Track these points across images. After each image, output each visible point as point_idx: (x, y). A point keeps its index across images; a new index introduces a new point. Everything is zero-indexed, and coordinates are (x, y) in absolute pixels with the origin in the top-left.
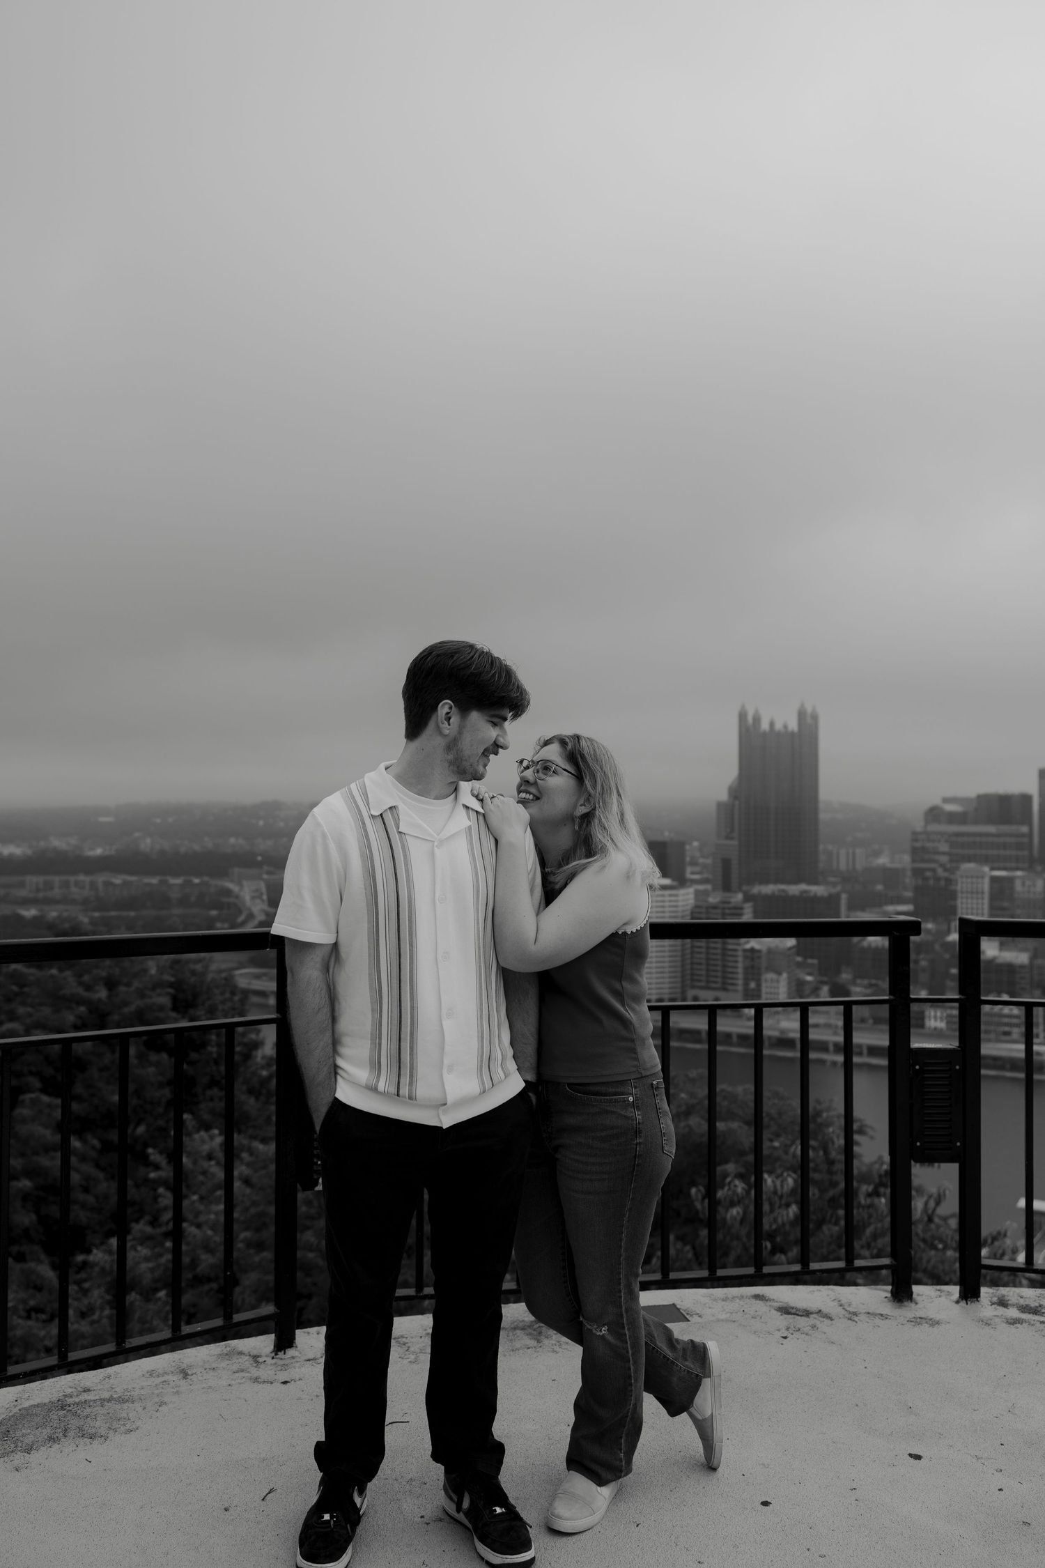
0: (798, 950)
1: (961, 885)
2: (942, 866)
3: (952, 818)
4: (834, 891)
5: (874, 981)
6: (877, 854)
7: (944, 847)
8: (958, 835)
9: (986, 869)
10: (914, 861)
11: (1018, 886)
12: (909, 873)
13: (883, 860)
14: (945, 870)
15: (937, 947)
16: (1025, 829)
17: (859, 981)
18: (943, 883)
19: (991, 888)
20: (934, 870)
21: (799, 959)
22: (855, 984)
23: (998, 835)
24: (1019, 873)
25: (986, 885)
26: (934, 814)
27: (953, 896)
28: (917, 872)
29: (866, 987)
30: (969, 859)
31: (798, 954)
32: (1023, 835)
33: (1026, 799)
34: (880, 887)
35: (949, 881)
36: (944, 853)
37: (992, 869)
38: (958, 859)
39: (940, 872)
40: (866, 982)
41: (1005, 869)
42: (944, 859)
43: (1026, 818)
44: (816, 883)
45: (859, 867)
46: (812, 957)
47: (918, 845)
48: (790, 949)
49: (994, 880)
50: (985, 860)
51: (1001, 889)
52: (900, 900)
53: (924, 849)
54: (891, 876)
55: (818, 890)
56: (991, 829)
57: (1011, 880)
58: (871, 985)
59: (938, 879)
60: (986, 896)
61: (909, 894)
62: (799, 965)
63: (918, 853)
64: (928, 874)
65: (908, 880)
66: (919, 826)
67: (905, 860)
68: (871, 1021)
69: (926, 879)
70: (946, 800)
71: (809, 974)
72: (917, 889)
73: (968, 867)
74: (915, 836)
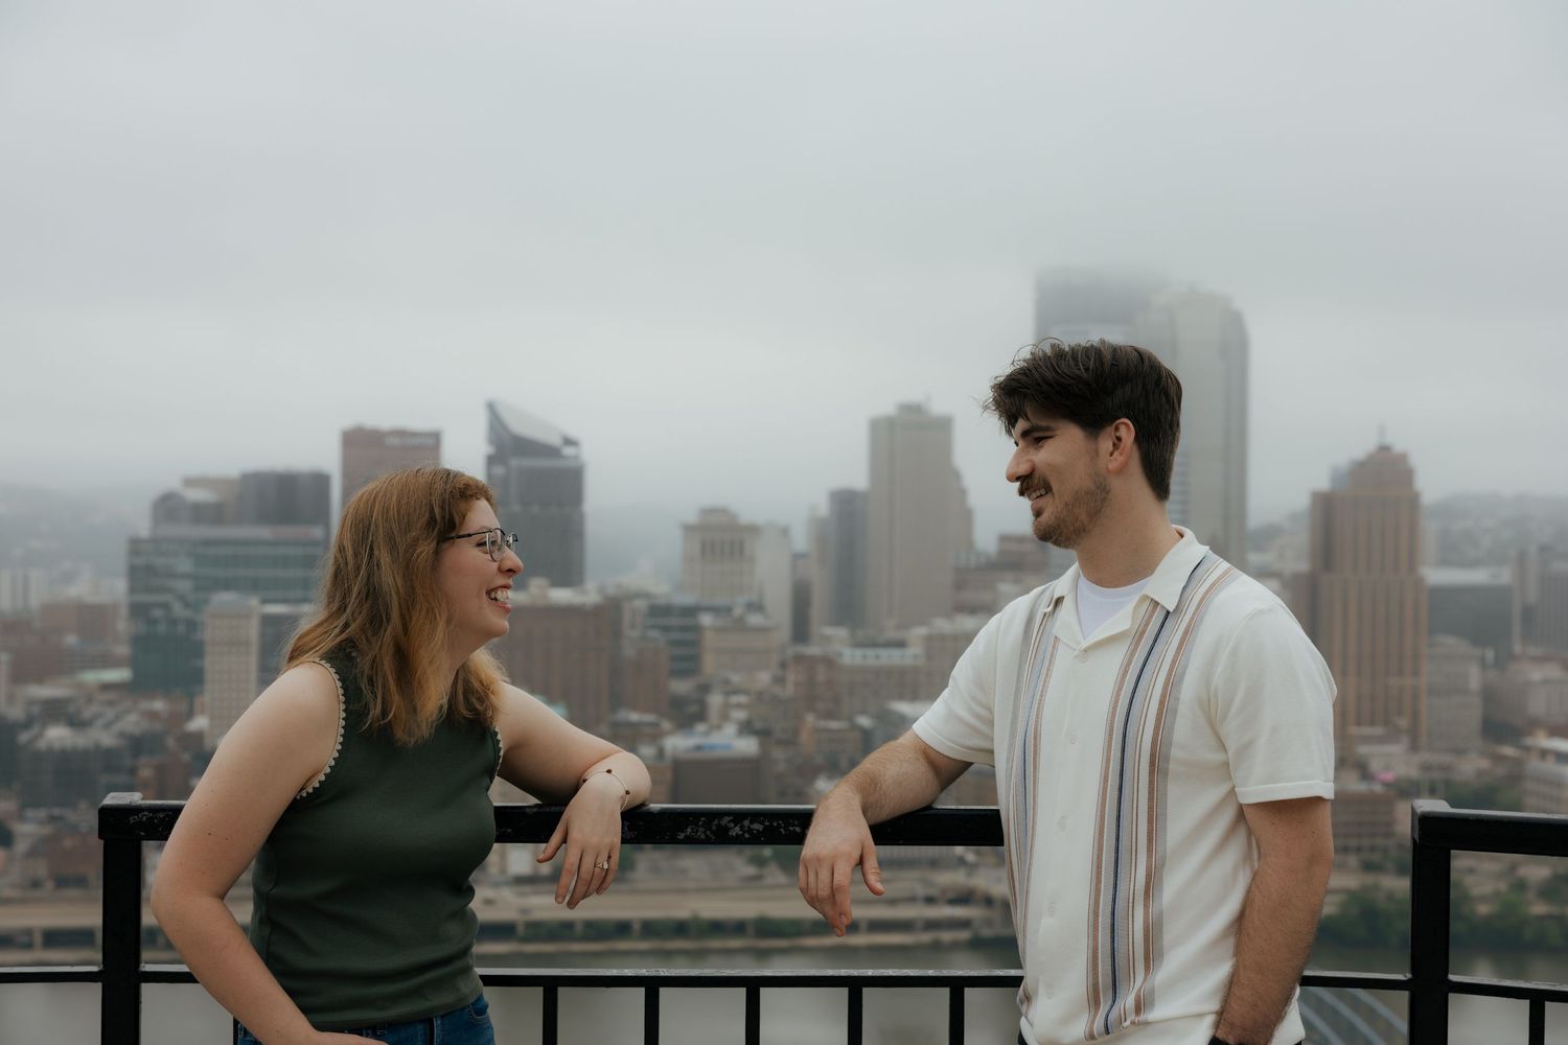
1: (210, 633)
2: (182, 598)
3: (202, 513)
5: (57, 811)
6: (69, 578)
7: (184, 565)
8: (207, 543)
9: (254, 602)
10: (133, 590)
12: (124, 612)
13: (80, 590)
14: (187, 605)
15: (170, 742)
16: (317, 532)
17: (30, 813)
18: (181, 629)
19: (263, 636)
20: (166, 606)
22: (21, 818)
23: (274, 544)
25: (253, 631)
26: (168, 507)
27: (198, 650)
28: (138, 611)
29: (41, 823)
30: (227, 585)
32: (314, 543)
33: (320, 481)
34: (71, 640)
35: (192, 625)
36: (185, 576)
37: (265, 601)
38: (207, 586)
39: (178, 610)
40: (42, 813)
41: (285, 601)
42: (184, 586)
43: (321, 514)
45: (35, 602)
47: (139, 561)
49: (268, 621)
50: (254, 586)
51: (279, 638)
52: (106, 662)
53: (150, 570)
54: (91, 618)
56: (264, 532)
57: (291, 620)
58: (53, 819)
59: (173, 622)
60: (254, 649)
61: (123, 650)
63: (141, 576)
64: (157, 613)
65: (123, 625)
66: (143, 528)
67: (116, 589)
68: (50, 885)
69: (153, 622)
70: (190, 482)
72: (137, 641)
73: (224, 599)
74: (135, 546)
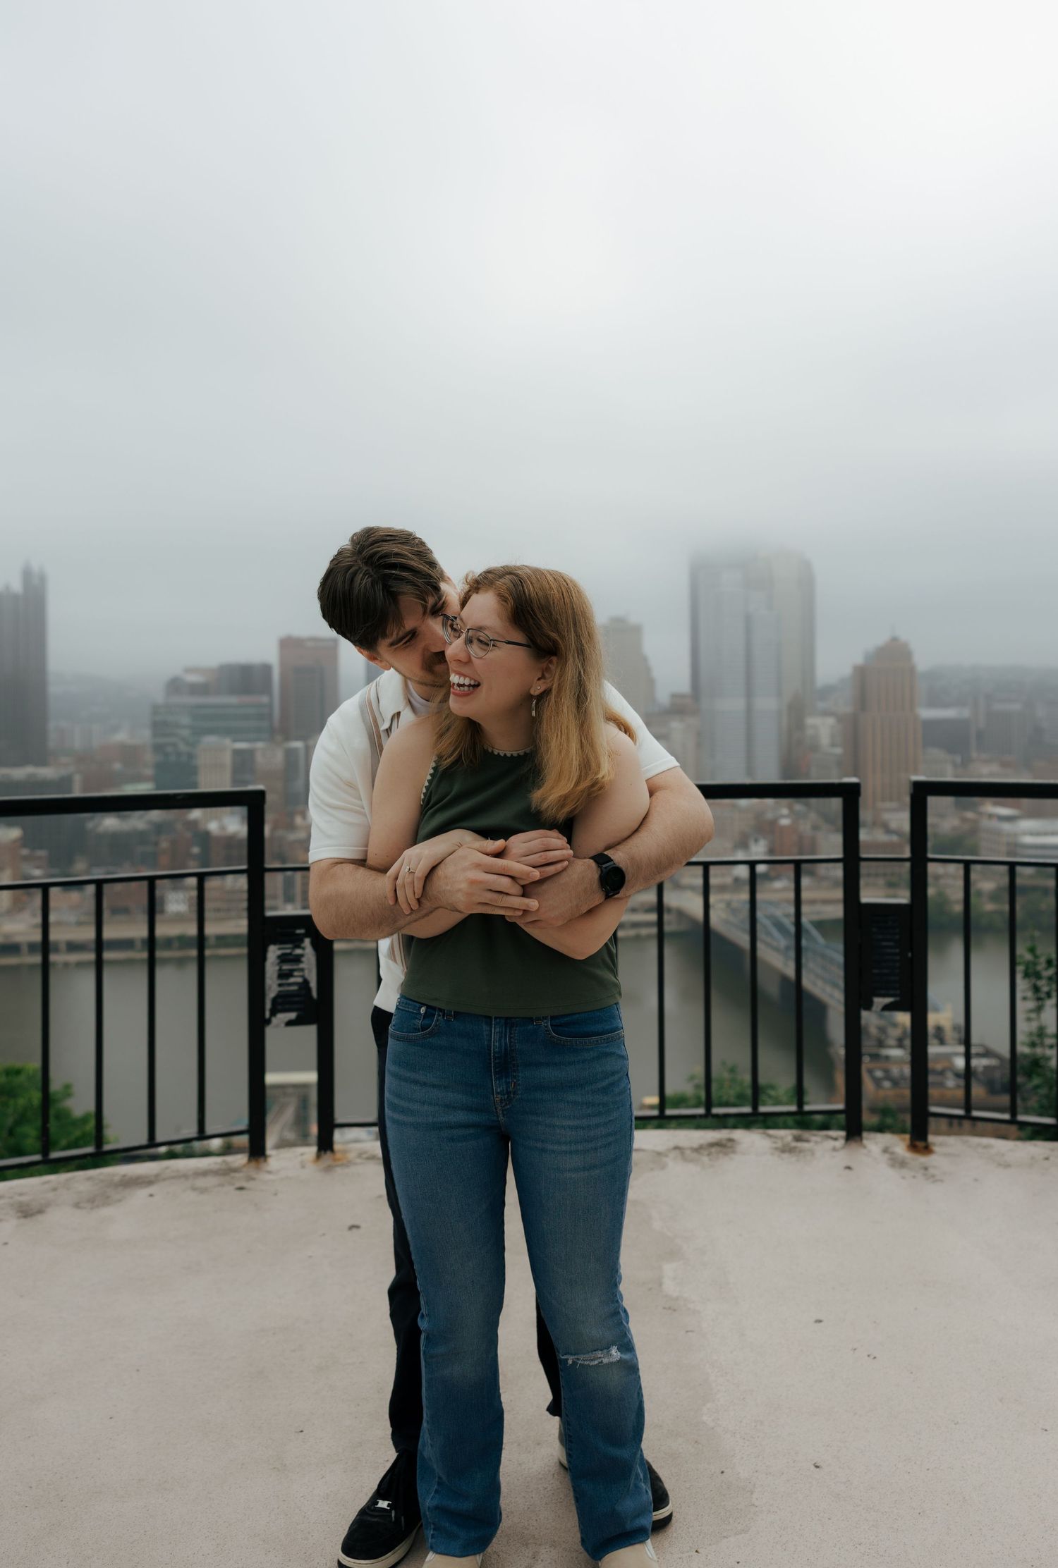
0: (25, 841)
1: (203, 759)
2: (184, 740)
3: (194, 689)
4: (63, 772)
6: (114, 730)
7: (186, 720)
8: (199, 706)
9: (227, 741)
10: (154, 736)
11: (259, 758)
12: (149, 749)
13: (121, 737)
14: (187, 744)
15: (179, 826)
16: (265, 699)
18: (184, 758)
19: (233, 760)
20: (174, 745)
21: (25, 852)
23: (241, 706)
24: (260, 745)
25: (227, 759)
26: (175, 685)
27: (194, 769)
28: (158, 748)
30: (211, 731)
31: (24, 846)
32: (264, 706)
33: (266, 669)
34: (117, 766)
35: (191, 756)
36: (186, 727)
37: (235, 741)
38: (200, 732)
39: (183, 747)
41: (246, 740)
42: (185, 733)
43: (266, 687)
44: (43, 763)
45: (95, 744)
46: (41, 848)
47: (159, 718)
48: (15, 841)
49: (237, 752)
50: (227, 732)
51: (243, 762)
52: (139, 779)
53: (164, 723)
54: (129, 754)
55: (47, 772)
56: (233, 700)
57: (251, 753)
59: (179, 754)
60: (228, 769)
61: (149, 772)
62: (26, 859)
63: (159, 727)
64: (169, 749)
65: (149, 757)
66: (160, 698)
67: (144, 736)
69: (167, 754)
70: (188, 670)
71: (38, 867)
72: (159, 766)
73: (210, 740)
74: (156, 709)
